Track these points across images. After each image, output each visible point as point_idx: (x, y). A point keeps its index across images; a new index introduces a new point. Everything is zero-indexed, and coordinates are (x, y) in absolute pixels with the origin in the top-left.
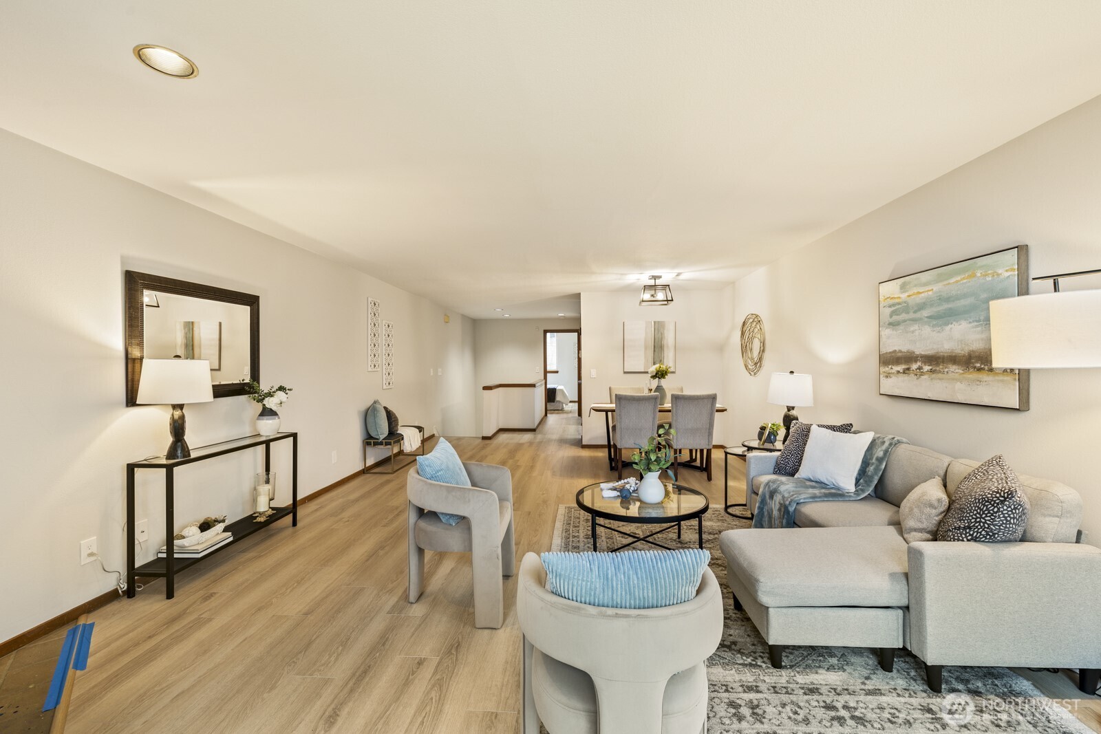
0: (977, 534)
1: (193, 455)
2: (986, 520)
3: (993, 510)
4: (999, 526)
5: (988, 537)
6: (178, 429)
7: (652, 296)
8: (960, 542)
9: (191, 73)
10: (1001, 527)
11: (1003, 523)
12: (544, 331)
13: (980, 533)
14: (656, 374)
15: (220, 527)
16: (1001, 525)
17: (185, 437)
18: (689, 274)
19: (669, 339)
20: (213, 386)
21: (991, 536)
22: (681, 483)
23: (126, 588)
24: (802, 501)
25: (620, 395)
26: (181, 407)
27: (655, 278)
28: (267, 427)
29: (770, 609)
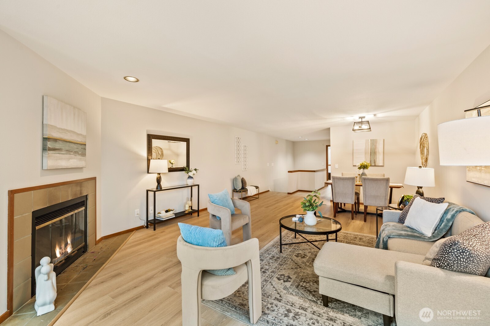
0: (442, 264)
1: (163, 189)
2: (445, 256)
3: (448, 251)
4: (453, 261)
5: (448, 267)
6: (159, 181)
7: (360, 127)
8: (433, 267)
9: (138, 81)
10: (455, 262)
11: (455, 260)
12: (326, 146)
13: (444, 263)
14: (361, 167)
15: (171, 212)
16: (455, 261)
17: (161, 183)
18: (381, 115)
19: (380, 148)
20: (168, 168)
21: (450, 267)
22: (337, 219)
23: (146, 226)
24: (391, 236)
25: (334, 176)
26: (159, 174)
27: (361, 118)
28: (190, 182)
29: (319, 277)
